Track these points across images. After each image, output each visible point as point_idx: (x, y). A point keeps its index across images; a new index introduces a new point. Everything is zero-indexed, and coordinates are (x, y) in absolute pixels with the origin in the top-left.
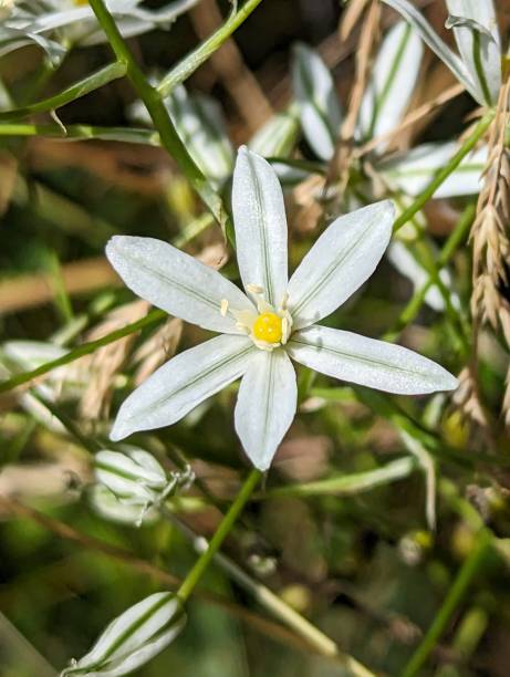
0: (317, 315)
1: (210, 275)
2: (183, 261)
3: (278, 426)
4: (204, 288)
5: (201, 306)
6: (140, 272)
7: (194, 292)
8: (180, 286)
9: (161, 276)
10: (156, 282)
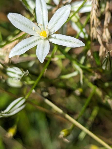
0: (54, 31)
1: (31, 22)
2: (25, 19)
3: (46, 54)
4: (29, 25)
5: (29, 29)
6: (15, 21)
7: (27, 26)
8: (24, 25)
9: (20, 22)
10: (19, 24)
